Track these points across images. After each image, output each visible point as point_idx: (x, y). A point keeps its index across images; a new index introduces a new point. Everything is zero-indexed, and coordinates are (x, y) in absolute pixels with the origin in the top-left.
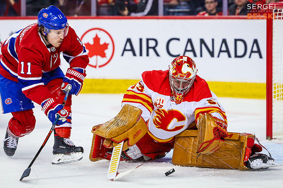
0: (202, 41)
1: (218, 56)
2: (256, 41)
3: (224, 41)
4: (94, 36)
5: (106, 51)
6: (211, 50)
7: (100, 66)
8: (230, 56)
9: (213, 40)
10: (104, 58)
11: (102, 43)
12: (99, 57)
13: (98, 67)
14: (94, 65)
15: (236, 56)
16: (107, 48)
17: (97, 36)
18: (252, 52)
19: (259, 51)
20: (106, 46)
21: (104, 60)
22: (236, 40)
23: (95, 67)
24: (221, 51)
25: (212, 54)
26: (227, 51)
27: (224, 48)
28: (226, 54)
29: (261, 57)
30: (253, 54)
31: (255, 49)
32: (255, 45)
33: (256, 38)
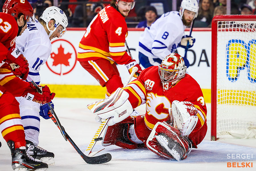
2: (204, 52)
4: (59, 47)
5: (69, 60)
7: (64, 74)
10: (68, 66)
11: (65, 52)
12: (63, 65)
13: (62, 74)
14: (59, 72)
16: (70, 57)
17: (61, 46)
18: (201, 61)
19: (206, 61)
20: (69, 55)
21: (68, 68)
23: (60, 74)
29: (208, 65)
30: (201, 63)
31: (203, 58)
32: (203, 55)
33: (204, 49)
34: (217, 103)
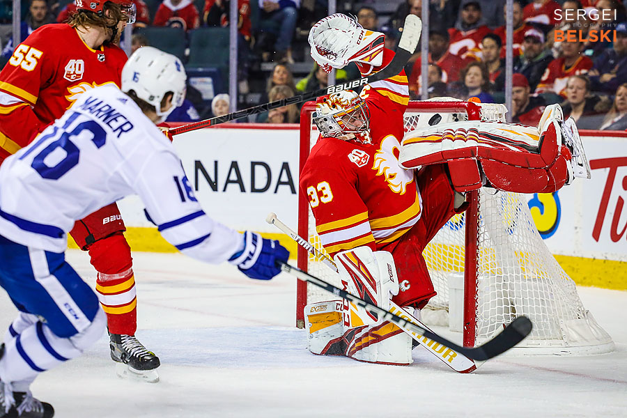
0: (198, 165)
1: (224, 190)
2: (285, 166)
3: (234, 165)
6: (213, 179)
8: (243, 190)
9: (216, 163)
15: (253, 190)
18: (280, 183)
19: (290, 183)
22: (253, 164)
24: (228, 181)
25: (214, 187)
26: (239, 181)
27: (234, 177)
28: (237, 186)
29: (293, 192)
30: (281, 187)
31: (285, 178)
32: (284, 172)
33: (286, 161)
34: (309, 259)
